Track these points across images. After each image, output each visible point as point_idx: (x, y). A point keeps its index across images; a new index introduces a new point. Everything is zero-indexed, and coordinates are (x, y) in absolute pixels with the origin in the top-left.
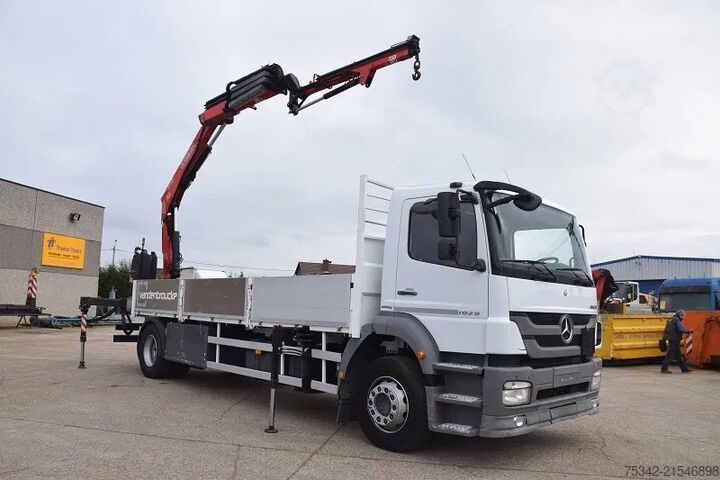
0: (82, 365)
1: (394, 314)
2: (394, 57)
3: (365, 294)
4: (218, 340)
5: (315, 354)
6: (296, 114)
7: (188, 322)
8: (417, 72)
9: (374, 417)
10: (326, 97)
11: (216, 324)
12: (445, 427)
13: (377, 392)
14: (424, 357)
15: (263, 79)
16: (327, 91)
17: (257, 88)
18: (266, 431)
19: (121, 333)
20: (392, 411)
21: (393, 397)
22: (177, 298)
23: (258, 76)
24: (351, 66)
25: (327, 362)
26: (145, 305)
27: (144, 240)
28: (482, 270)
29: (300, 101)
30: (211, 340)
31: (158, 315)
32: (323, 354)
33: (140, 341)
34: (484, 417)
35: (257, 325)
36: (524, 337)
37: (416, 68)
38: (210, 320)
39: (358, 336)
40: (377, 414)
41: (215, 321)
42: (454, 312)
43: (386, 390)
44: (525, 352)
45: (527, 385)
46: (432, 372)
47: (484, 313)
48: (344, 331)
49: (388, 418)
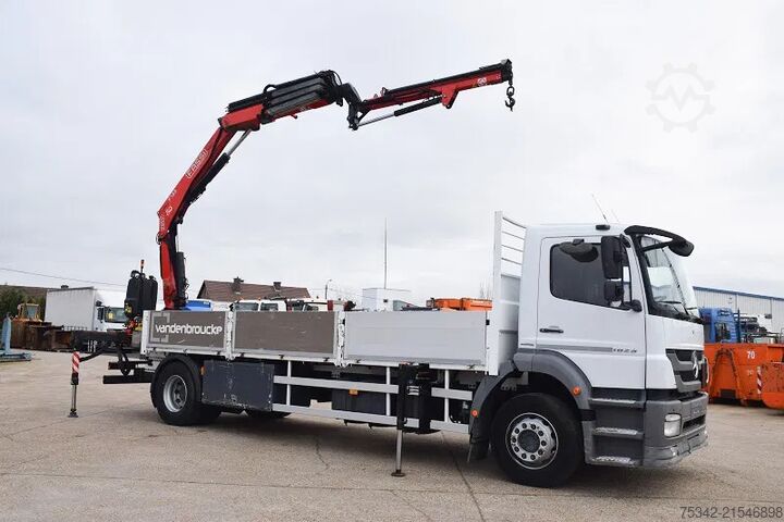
0: (73, 413)
1: (537, 351)
2: (484, 80)
3: (502, 332)
4: (288, 380)
5: (436, 392)
6: (355, 128)
7: (241, 359)
8: (511, 99)
9: (519, 454)
10: (397, 113)
11: (287, 362)
12: (603, 459)
13: (521, 429)
14: (579, 394)
15: (318, 87)
16: (398, 107)
17: (309, 97)
18: (393, 475)
19: (118, 373)
20: (541, 447)
21: (541, 433)
22: (222, 333)
23: (311, 82)
24: (430, 83)
25: (450, 400)
26: (166, 340)
27: (143, 262)
28: (639, 310)
29: (360, 114)
30: (278, 379)
31: (188, 352)
32: (446, 393)
33: (157, 383)
34: (646, 448)
35: (353, 362)
36: (676, 373)
37: (510, 95)
38: (278, 358)
39: (496, 374)
40: (522, 451)
41: (285, 358)
42: (609, 350)
43: (533, 426)
44: (675, 387)
45: (678, 417)
46: (588, 408)
47: (641, 350)
48: (476, 368)
49: (536, 454)
